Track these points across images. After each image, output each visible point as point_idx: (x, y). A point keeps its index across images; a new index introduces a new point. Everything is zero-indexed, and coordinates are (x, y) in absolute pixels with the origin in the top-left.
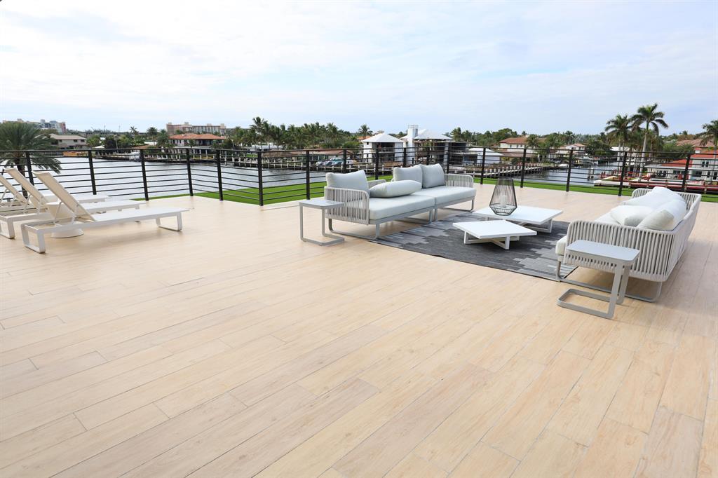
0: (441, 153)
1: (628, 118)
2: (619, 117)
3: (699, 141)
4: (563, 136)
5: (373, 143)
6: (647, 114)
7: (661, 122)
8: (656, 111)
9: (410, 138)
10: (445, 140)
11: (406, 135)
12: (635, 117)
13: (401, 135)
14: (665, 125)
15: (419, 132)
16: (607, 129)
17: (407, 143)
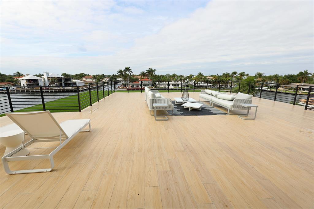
0: (61, 83)
1: (123, 70)
2: (120, 70)
3: (140, 76)
4: (101, 75)
5: (26, 80)
6: (127, 69)
7: (131, 71)
8: (130, 69)
9: (45, 77)
10: (62, 77)
11: (43, 75)
12: (125, 70)
13: (40, 75)
14: (132, 72)
15: (49, 75)
16: (117, 73)
17: (44, 79)
